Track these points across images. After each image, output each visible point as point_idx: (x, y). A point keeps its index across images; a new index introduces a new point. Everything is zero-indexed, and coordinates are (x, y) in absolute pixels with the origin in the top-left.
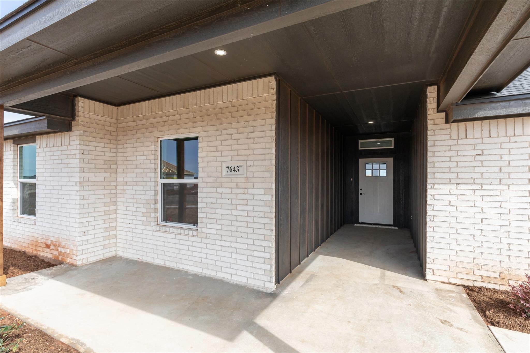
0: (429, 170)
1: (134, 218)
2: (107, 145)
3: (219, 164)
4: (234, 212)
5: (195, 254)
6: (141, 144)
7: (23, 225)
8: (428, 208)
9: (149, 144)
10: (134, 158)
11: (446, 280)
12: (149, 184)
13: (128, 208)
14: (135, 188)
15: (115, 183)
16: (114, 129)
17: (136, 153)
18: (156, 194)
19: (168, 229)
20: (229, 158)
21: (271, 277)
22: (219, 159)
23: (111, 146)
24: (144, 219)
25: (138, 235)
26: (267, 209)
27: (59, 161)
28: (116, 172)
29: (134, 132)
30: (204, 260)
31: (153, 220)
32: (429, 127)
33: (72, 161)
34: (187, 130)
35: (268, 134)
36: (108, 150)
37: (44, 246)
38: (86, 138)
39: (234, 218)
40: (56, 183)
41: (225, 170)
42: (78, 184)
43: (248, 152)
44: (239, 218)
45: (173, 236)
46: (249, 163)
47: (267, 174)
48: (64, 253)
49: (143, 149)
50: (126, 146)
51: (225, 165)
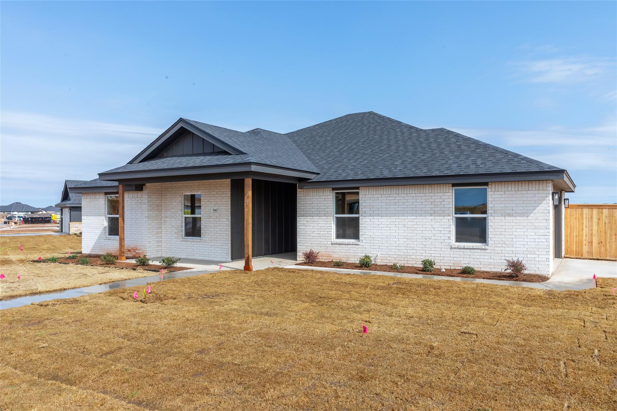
1: (171, 235)
2: (157, 197)
3: (210, 208)
4: (216, 230)
5: (200, 250)
6: (174, 197)
7: (112, 241)
8: (298, 227)
9: (178, 196)
10: (171, 204)
12: (178, 217)
13: (168, 231)
14: (171, 219)
15: (160, 217)
16: (160, 188)
17: (172, 201)
18: (182, 223)
19: (188, 240)
20: (214, 205)
21: (229, 256)
22: (210, 205)
23: (159, 197)
24: (176, 235)
25: (173, 244)
26: (227, 227)
27: (136, 206)
28: (161, 211)
29: (171, 190)
30: (204, 253)
31: (181, 236)
32: (297, 190)
33: (143, 206)
34: (195, 192)
35: (228, 195)
36: (158, 199)
37: (127, 251)
38: (150, 194)
39: (216, 232)
40: (134, 217)
41: (212, 210)
42: (147, 217)
43: (221, 203)
44: (218, 232)
45: (190, 243)
46: (221, 208)
47: (227, 212)
48: (139, 253)
49: (176, 199)
50: (166, 197)
51: (212, 208)
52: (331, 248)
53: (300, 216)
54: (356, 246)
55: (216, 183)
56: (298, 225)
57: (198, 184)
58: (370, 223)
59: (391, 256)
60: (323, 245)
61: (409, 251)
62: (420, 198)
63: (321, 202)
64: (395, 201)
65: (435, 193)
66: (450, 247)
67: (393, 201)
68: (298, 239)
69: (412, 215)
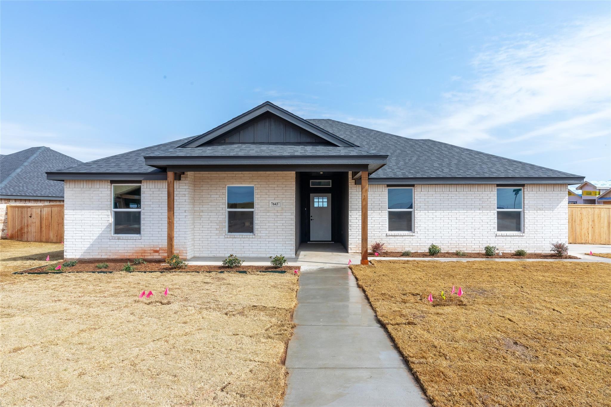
0: (350, 205)
1: (209, 232)
2: (192, 188)
3: (267, 201)
4: (276, 224)
5: (253, 247)
6: (214, 188)
8: (349, 221)
9: (222, 188)
10: (209, 196)
11: (355, 252)
12: (221, 211)
13: (204, 227)
14: (210, 214)
15: (193, 211)
16: (193, 178)
18: (224, 218)
19: (233, 236)
20: (273, 199)
21: (294, 252)
22: (267, 199)
24: (217, 231)
25: (212, 242)
26: (292, 222)
28: (194, 205)
29: (209, 180)
30: (259, 250)
31: (223, 232)
32: (349, 186)
33: (181, 198)
34: (249, 183)
35: (292, 189)
36: (192, 191)
37: (152, 252)
38: (189, 185)
39: (276, 227)
41: (271, 204)
42: (187, 212)
43: (283, 196)
44: (278, 227)
46: (283, 201)
47: (292, 206)
49: (217, 191)
51: (271, 202)
52: (386, 240)
53: (353, 211)
54: (411, 237)
55: (276, 175)
56: (349, 219)
57: (251, 175)
58: (425, 216)
59: (444, 244)
60: (377, 237)
61: (460, 240)
62: (471, 195)
63: (375, 198)
64: (448, 198)
65: (482, 191)
66: (495, 235)
67: (447, 197)
68: (349, 233)
69: (464, 209)
